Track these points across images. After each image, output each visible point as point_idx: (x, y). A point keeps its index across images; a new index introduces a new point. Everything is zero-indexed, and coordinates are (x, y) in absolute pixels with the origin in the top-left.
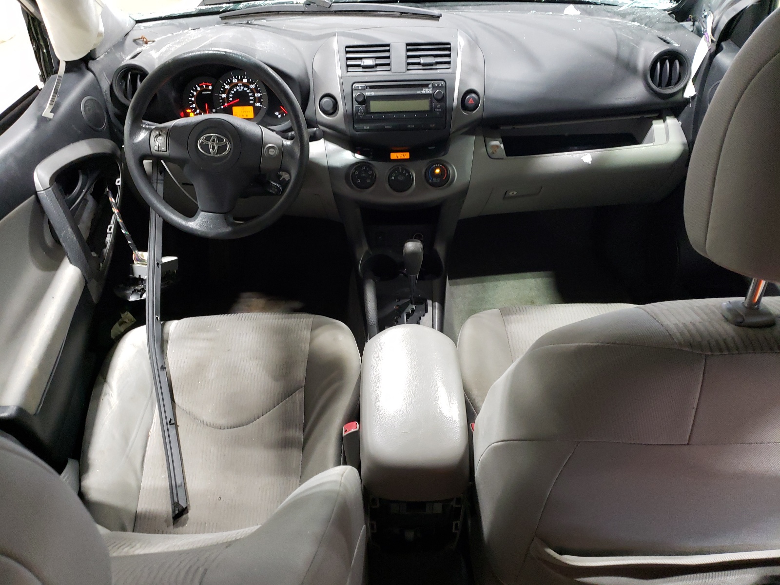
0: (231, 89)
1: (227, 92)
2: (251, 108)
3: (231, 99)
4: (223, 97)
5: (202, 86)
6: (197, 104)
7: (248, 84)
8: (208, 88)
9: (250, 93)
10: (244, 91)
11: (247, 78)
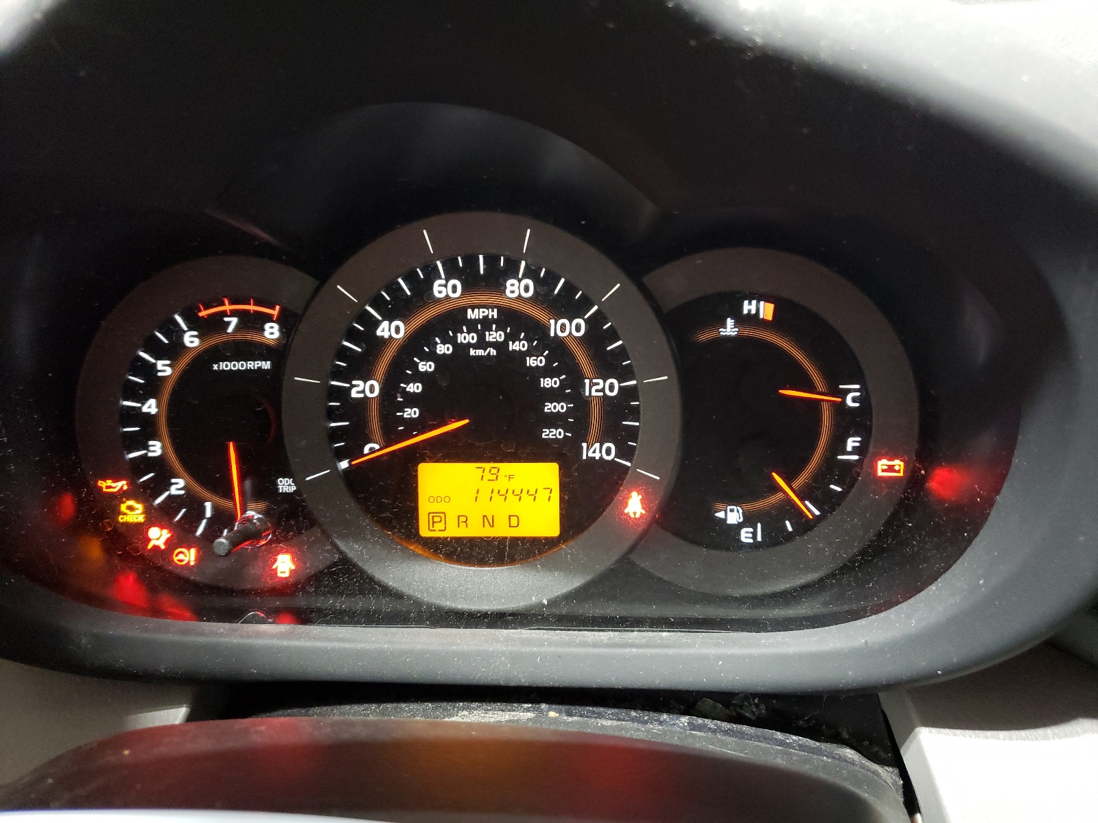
0: (417, 344)
1: (382, 366)
2: (545, 475)
3: (412, 413)
4: (354, 394)
5: (216, 323)
6: (179, 443)
7: (537, 313)
8: (252, 337)
9: (548, 372)
10: (508, 360)
11: (531, 273)
